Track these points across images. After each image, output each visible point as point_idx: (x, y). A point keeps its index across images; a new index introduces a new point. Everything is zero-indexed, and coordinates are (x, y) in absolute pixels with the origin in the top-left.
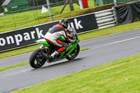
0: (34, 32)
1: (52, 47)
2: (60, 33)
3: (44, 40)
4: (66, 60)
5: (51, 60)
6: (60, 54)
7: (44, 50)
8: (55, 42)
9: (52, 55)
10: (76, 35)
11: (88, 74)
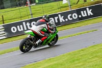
0: (57, 17)
1: (37, 36)
2: (43, 25)
3: (31, 31)
4: (47, 46)
5: (36, 46)
6: (43, 42)
7: (31, 39)
8: (39, 33)
9: (37, 43)
10: (55, 27)
11: (97, 48)
